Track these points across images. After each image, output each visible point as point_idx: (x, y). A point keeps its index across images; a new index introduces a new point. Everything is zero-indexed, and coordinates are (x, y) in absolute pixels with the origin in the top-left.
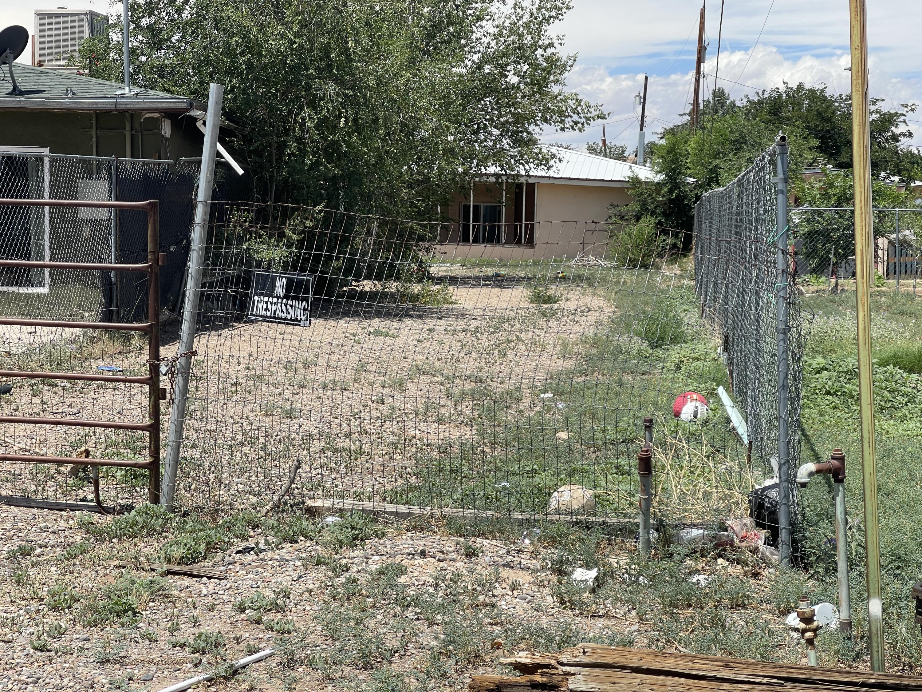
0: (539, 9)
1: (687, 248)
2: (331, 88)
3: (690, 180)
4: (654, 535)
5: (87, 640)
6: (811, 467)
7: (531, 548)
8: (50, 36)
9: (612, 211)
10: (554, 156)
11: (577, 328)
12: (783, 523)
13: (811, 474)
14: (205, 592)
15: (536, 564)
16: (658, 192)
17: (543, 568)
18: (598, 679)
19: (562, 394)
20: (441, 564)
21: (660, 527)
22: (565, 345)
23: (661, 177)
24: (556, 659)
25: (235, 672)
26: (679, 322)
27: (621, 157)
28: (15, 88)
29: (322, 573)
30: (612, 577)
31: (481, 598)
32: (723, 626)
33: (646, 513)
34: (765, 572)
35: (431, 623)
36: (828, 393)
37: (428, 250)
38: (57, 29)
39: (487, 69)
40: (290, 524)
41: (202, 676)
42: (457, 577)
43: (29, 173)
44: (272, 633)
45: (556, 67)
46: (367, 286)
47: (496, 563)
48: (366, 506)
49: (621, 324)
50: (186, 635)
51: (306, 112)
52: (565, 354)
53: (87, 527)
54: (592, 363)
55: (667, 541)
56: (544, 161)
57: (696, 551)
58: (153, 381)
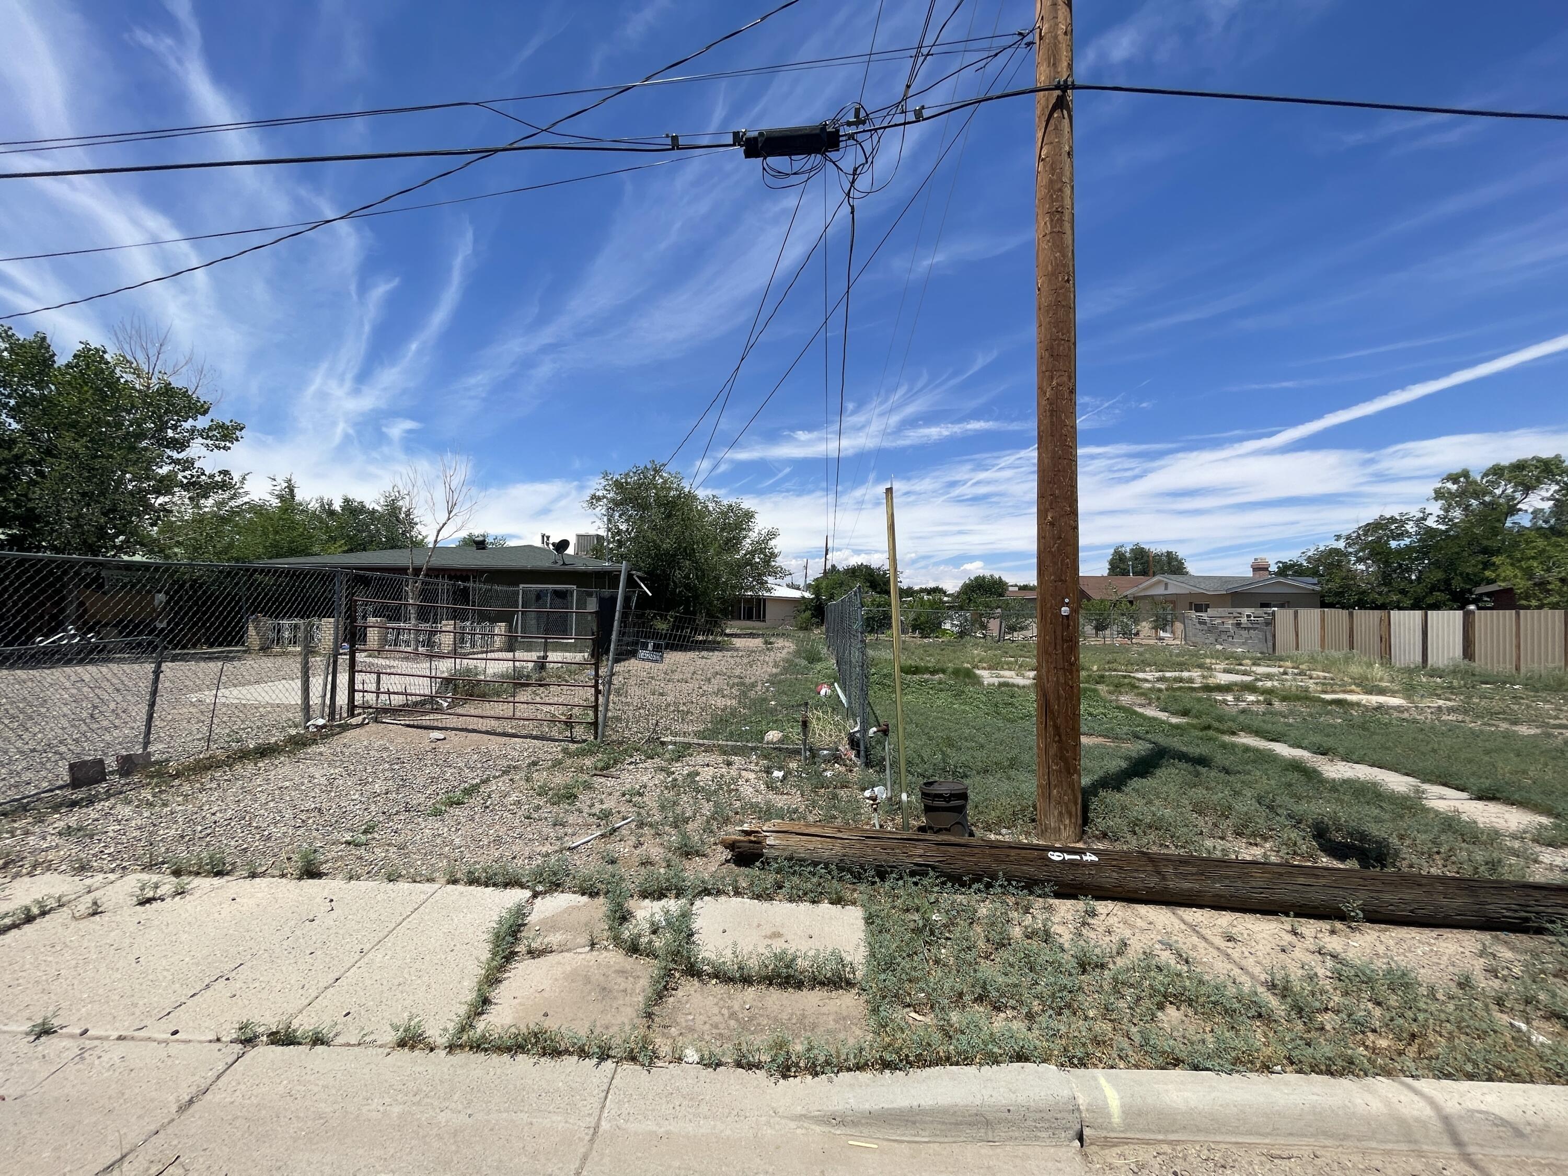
0: (767, 535)
1: (823, 622)
2: (687, 563)
3: (824, 598)
4: (808, 753)
5: (550, 812)
6: (875, 729)
7: (755, 761)
8: (581, 543)
9: (795, 610)
10: (773, 588)
11: (781, 655)
12: (862, 748)
13: (875, 733)
14: (609, 785)
15: (758, 768)
16: (812, 602)
17: (761, 771)
18: (780, 839)
19: (774, 684)
20: (716, 770)
21: (811, 750)
22: (775, 662)
23: (813, 596)
24: (761, 828)
25: (615, 831)
26: (819, 653)
27: (798, 589)
29: (662, 776)
30: (790, 774)
31: (732, 787)
32: (838, 798)
33: (805, 744)
34: (855, 770)
35: (708, 801)
36: (877, 684)
37: (725, 623)
38: (584, 541)
39: (748, 556)
40: (652, 750)
41: (599, 833)
42: (722, 776)
43: (568, 595)
44: (635, 809)
45: (773, 555)
46: (701, 638)
47: (740, 769)
48: (686, 740)
49: (797, 653)
50: (596, 809)
51: (677, 572)
52: (776, 665)
53: (565, 751)
54: (785, 670)
55: (814, 756)
56: (769, 590)
57: (828, 761)
58: (596, 686)
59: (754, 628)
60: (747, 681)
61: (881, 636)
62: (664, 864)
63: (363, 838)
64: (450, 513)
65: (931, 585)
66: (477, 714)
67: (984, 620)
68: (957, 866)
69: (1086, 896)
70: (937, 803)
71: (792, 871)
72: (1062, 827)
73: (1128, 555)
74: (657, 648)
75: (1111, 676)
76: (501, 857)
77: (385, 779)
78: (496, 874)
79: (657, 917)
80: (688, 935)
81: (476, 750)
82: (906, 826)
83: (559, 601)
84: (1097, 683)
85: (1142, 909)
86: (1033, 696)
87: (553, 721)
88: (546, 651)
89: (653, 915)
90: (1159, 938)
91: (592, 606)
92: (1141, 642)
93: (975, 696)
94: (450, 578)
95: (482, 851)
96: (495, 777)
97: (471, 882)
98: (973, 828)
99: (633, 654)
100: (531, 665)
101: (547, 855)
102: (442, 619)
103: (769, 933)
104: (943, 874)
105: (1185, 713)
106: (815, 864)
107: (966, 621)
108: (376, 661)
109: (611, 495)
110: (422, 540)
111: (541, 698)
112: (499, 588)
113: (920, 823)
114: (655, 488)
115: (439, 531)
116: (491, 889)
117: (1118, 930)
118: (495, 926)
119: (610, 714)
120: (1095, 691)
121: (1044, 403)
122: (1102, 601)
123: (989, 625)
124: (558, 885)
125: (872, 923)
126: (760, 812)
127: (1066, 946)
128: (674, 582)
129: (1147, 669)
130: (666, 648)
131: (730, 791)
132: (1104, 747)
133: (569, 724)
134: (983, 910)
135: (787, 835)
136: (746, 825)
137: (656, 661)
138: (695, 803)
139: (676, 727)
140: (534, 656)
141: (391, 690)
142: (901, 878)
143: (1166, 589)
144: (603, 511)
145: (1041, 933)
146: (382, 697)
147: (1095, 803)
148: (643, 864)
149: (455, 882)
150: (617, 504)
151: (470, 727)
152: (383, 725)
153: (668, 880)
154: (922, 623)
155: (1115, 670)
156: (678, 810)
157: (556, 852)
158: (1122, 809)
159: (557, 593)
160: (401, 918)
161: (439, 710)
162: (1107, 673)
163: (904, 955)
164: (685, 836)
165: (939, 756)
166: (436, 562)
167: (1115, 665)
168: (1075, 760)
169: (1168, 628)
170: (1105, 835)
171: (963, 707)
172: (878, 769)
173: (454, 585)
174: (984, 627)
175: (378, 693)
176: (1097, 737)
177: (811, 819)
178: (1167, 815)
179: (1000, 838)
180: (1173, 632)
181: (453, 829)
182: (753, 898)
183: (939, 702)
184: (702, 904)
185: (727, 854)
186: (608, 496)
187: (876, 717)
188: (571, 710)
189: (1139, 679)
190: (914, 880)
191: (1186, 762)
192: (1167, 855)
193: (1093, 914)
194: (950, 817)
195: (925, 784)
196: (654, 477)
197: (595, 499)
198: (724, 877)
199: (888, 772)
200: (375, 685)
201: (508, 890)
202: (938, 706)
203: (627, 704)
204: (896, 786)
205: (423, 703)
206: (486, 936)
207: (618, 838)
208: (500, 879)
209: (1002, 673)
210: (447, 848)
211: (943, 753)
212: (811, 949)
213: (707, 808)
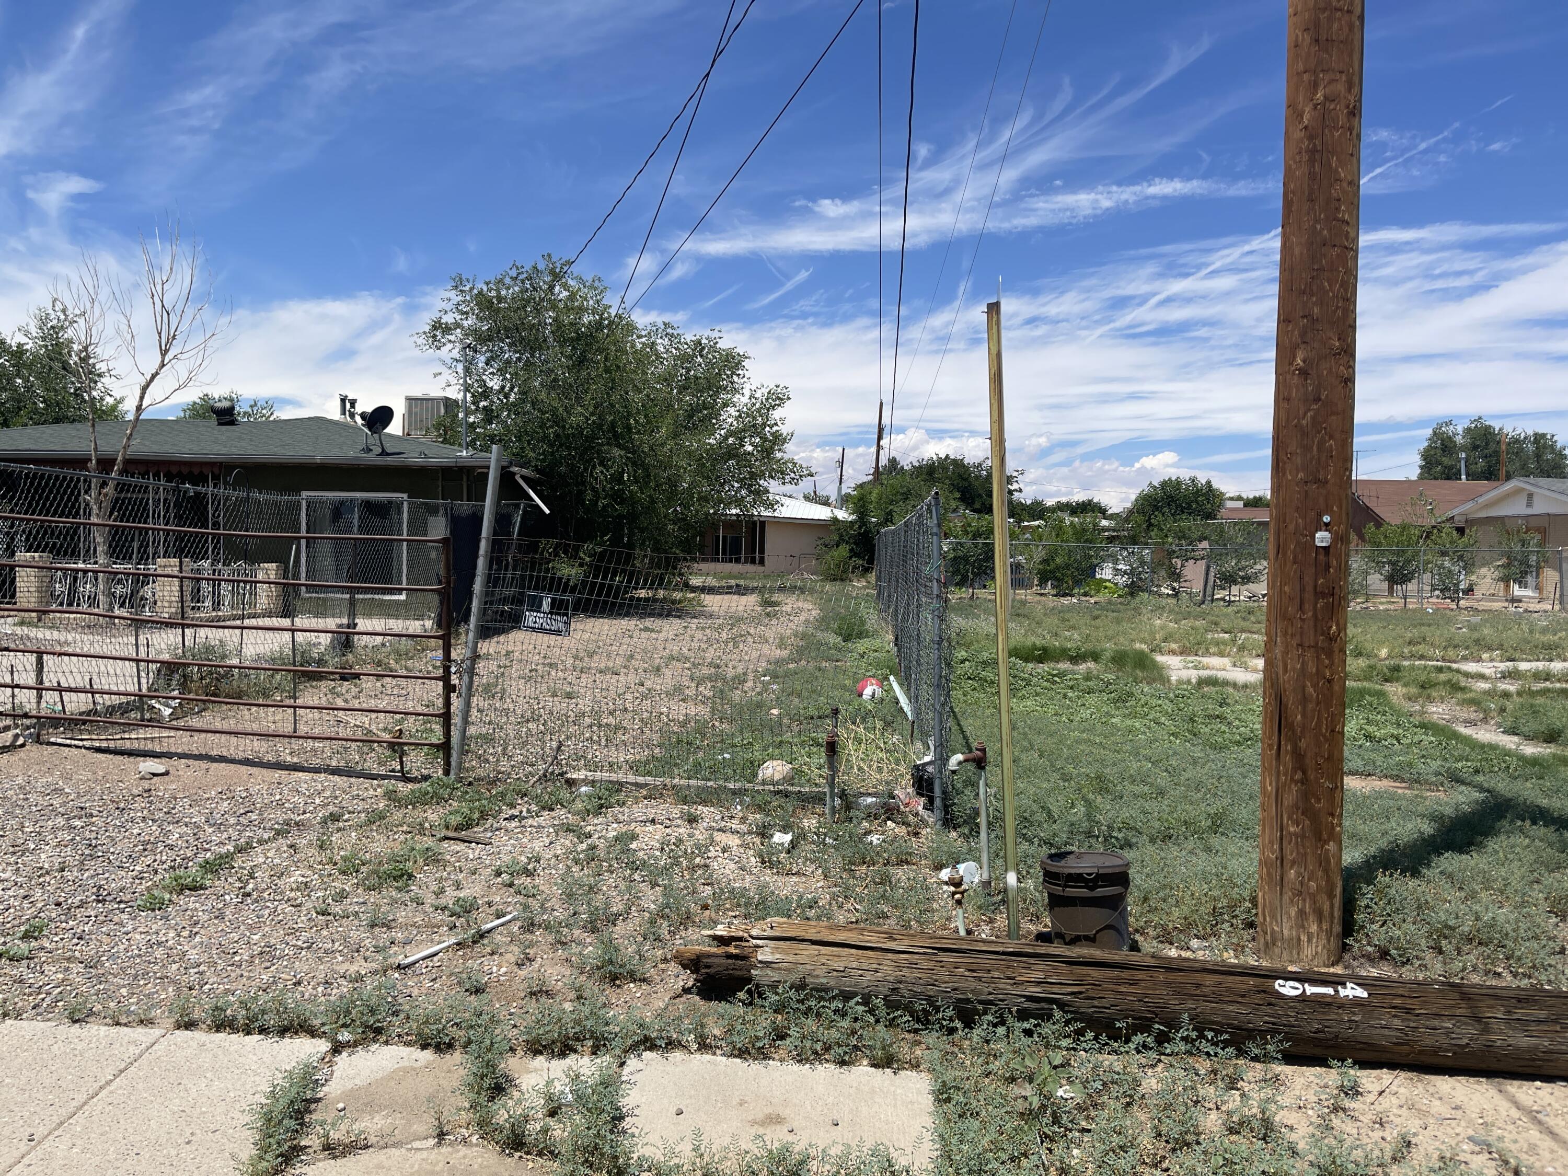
0: (767, 399)
1: (871, 566)
2: (616, 452)
3: (874, 520)
4: (838, 802)
5: (364, 903)
6: (960, 757)
7: (741, 814)
8: (416, 414)
9: (819, 542)
10: (777, 502)
11: (791, 625)
12: (937, 792)
13: (960, 763)
14: (471, 856)
15: (744, 828)
16: (851, 528)
17: (750, 832)
18: (783, 951)
19: (777, 677)
20: (668, 830)
21: (843, 795)
22: (782, 639)
23: (852, 518)
24: (748, 932)
25: (482, 936)
26: (863, 622)
27: (825, 502)
28: (383, 450)
29: (568, 841)
30: (804, 839)
31: (698, 860)
32: (890, 882)
33: (832, 785)
34: (924, 832)
35: (654, 885)
36: (969, 678)
37: (688, 567)
38: (421, 409)
39: (731, 440)
40: (551, 794)
41: (453, 940)
42: (680, 841)
43: (393, 512)
44: (519, 898)
45: (779, 440)
46: (643, 593)
47: (712, 828)
48: (614, 777)
49: (823, 623)
50: (449, 898)
51: (599, 469)
52: (781, 645)
53: (390, 795)
54: (801, 652)
55: (848, 807)
56: (771, 505)
57: (871, 816)
58: (445, 678)
59: (740, 576)
60: (730, 673)
61: (981, 593)
62: (572, 995)
63: (23, 947)
64: (164, 353)
65: (1079, 497)
66: (226, 727)
67: (1178, 562)
68: (1104, 1003)
69: (1343, 1060)
70: (1071, 892)
71: (802, 1007)
72: (1304, 938)
73: (1459, 439)
74: (558, 608)
75: (1412, 668)
76: (274, 982)
77: (59, 844)
78: (264, 1012)
79: (558, 1087)
80: (614, 1118)
81: (227, 794)
82: (1013, 931)
83: (377, 521)
84: (1387, 680)
85: (1444, 1084)
86: (1259, 702)
87: (368, 741)
88: (352, 615)
89: (549, 1083)
90: (1471, 1132)
91: (438, 529)
92: (1475, 605)
93: (1154, 702)
94: (169, 478)
95: (238, 971)
96: (261, 842)
97: (220, 1026)
98: (1138, 937)
99: (514, 621)
100: (325, 639)
101: (359, 978)
102: (156, 555)
103: (760, 1116)
104: (1078, 1016)
105: (1551, 737)
106: (846, 996)
107: (1142, 563)
108: (33, 633)
109: (469, 322)
110: (114, 408)
111: (346, 701)
112: (262, 497)
113: (1041, 928)
114: (554, 307)
115: (144, 390)
116: (256, 1037)
117: (1397, 1121)
118: (264, 1101)
119: (472, 730)
120: (1381, 694)
121: (1298, 134)
122: (1404, 527)
123: (1185, 572)
124: (378, 1031)
125: (948, 1100)
126: (748, 904)
127: (1301, 1146)
128: (593, 489)
129: (1485, 656)
130: (576, 609)
131: (693, 868)
132: (1393, 797)
133: (397, 748)
134: (1151, 1083)
135: (794, 945)
136: (720, 927)
137: (558, 632)
138: (629, 889)
139: (597, 753)
140: (331, 623)
141: (64, 684)
142: (1003, 1023)
143: (1529, 504)
144: (456, 354)
145: (1256, 1124)
146: (47, 695)
147: (1367, 895)
148: (533, 994)
149: (190, 1025)
150: (483, 338)
151: (214, 753)
152: (51, 749)
153: (578, 1022)
154: (1058, 568)
155: (1422, 657)
156: (599, 900)
157: (375, 973)
158: (1419, 907)
159: (371, 508)
160: (96, 1086)
161: (155, 722)
162: (1406, 663)
163: (1005, 1157)
164: (609, 945)
165: (1080, 809)
166: (142, 447)
167: (1421, 649)
168: (1332, 815)
169: (1530, 579)
170: (1384, 954)
171: (1129, 722)
172: (966, 831)
173: (176, 490)
174: (1175, 575)
175: (40, 689)
176: (1380, 778)
177: (841, 918)
178: (1501, 919)
179: (1186, 954)
180: (1538, 588)
181: (185, 933)
182: (732, 1055)
183: (1085, 714)
184: (640, 1065)
185: (687, 979)
186: (465, 323)
187: (965, 738)
188: (400, 722)
189: (1467, 675)
190: (1026, 1025)
191: (1545, 826)
192: (1495, 988)
193: (1353, 1091)
194: (1096, 917)
195: (1051, 857)
196: (552, 288)
197: (439, 329)
198: (680, 1018)
199: (983, 835)
200: (33, 675)
201: (287, 1040)
202: (1083, 721)
203: (506, 712)
204: (999, 862)
205: (124, 709)
206: (247, 1118)
207: (488, 950)
208: (271, 1020)
209: (1205, 660)
210: (175, 967)
211: (1088, 803)
212: (834, 1143)
213: (651, 898)
